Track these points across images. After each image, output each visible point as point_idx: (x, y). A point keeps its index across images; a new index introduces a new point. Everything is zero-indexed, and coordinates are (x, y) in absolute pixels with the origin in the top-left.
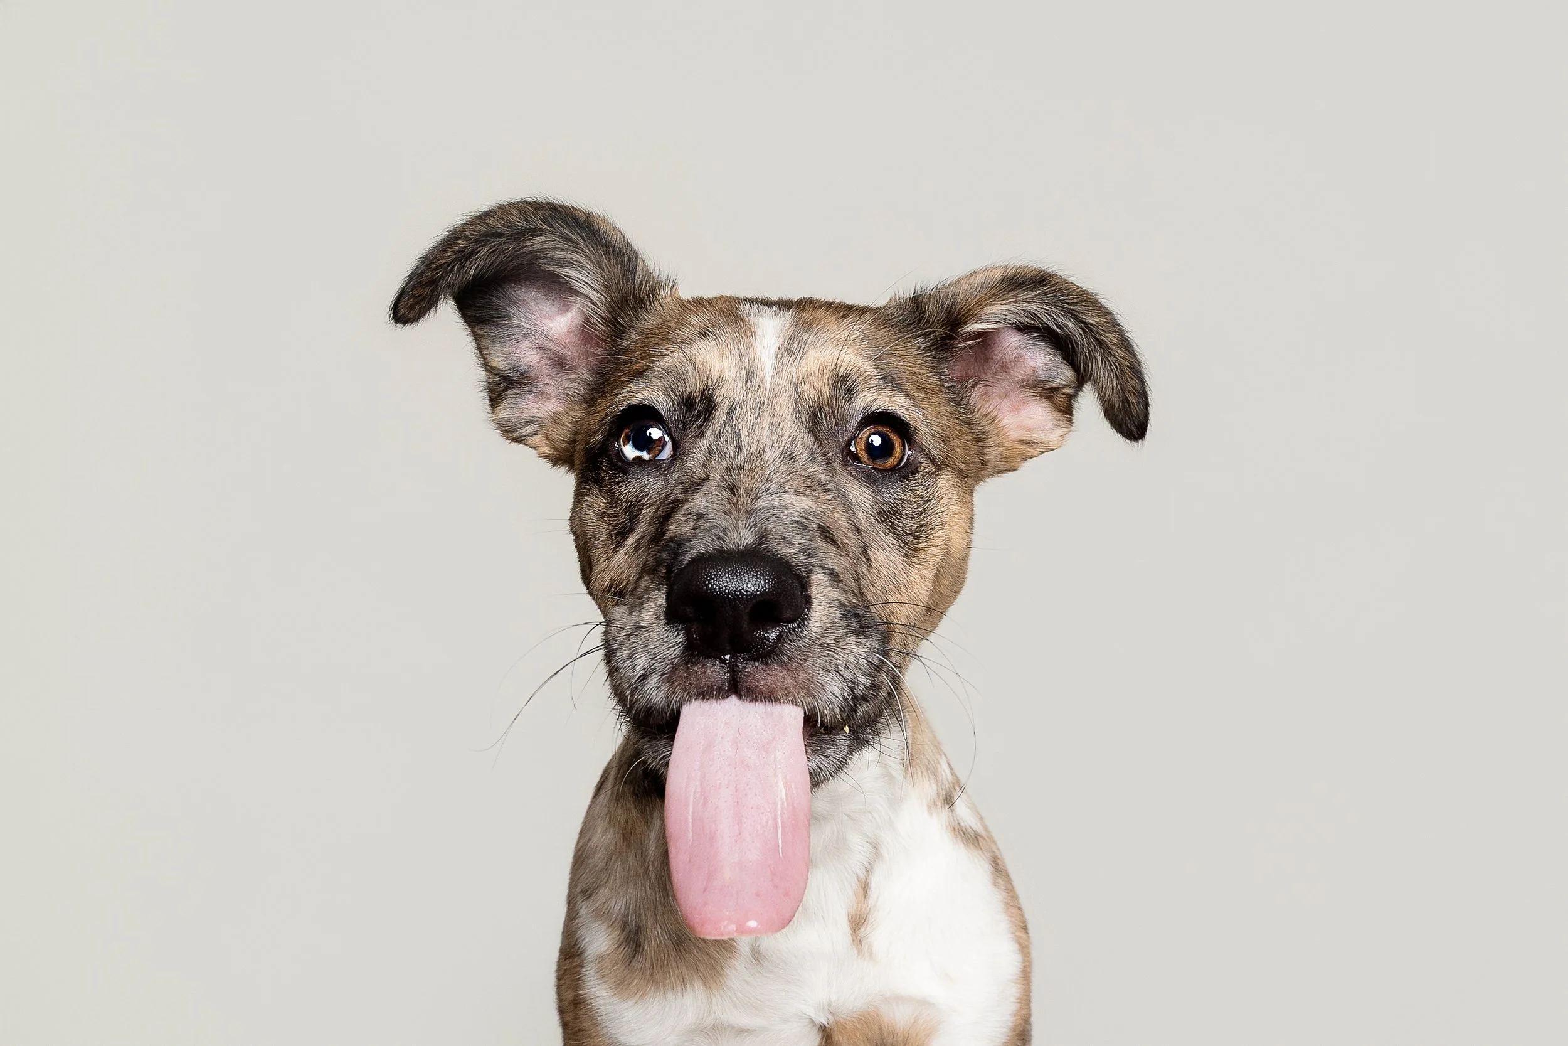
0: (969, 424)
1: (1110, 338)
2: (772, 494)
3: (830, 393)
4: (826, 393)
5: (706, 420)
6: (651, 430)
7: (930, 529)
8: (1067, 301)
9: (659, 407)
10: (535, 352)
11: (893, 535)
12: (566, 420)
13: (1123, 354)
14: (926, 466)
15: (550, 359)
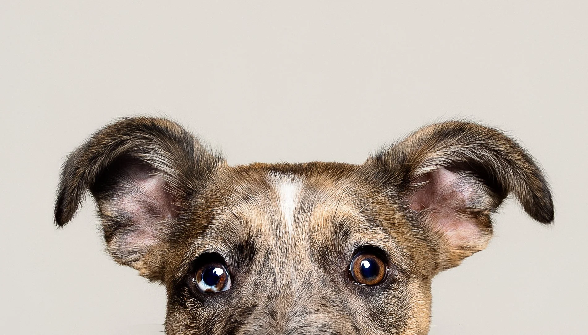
0: (426, 240)
1: (515, 157)
2: (299, 316)
3: (332, 237)
4: (330, 237)
5: (251, 260)
6: (216, 270)
7: (406, 319)
8: (480, 139)
9: (222, 254)
10: (134, 204)
11: (381, 328)
12: (158, 253)
13: (525, 166)
14: (400, 277)
15: (145, 208)
